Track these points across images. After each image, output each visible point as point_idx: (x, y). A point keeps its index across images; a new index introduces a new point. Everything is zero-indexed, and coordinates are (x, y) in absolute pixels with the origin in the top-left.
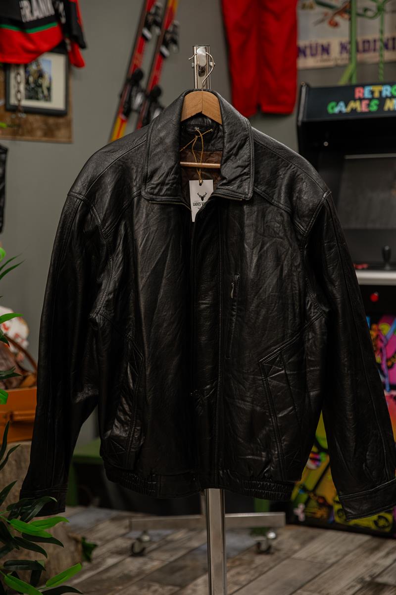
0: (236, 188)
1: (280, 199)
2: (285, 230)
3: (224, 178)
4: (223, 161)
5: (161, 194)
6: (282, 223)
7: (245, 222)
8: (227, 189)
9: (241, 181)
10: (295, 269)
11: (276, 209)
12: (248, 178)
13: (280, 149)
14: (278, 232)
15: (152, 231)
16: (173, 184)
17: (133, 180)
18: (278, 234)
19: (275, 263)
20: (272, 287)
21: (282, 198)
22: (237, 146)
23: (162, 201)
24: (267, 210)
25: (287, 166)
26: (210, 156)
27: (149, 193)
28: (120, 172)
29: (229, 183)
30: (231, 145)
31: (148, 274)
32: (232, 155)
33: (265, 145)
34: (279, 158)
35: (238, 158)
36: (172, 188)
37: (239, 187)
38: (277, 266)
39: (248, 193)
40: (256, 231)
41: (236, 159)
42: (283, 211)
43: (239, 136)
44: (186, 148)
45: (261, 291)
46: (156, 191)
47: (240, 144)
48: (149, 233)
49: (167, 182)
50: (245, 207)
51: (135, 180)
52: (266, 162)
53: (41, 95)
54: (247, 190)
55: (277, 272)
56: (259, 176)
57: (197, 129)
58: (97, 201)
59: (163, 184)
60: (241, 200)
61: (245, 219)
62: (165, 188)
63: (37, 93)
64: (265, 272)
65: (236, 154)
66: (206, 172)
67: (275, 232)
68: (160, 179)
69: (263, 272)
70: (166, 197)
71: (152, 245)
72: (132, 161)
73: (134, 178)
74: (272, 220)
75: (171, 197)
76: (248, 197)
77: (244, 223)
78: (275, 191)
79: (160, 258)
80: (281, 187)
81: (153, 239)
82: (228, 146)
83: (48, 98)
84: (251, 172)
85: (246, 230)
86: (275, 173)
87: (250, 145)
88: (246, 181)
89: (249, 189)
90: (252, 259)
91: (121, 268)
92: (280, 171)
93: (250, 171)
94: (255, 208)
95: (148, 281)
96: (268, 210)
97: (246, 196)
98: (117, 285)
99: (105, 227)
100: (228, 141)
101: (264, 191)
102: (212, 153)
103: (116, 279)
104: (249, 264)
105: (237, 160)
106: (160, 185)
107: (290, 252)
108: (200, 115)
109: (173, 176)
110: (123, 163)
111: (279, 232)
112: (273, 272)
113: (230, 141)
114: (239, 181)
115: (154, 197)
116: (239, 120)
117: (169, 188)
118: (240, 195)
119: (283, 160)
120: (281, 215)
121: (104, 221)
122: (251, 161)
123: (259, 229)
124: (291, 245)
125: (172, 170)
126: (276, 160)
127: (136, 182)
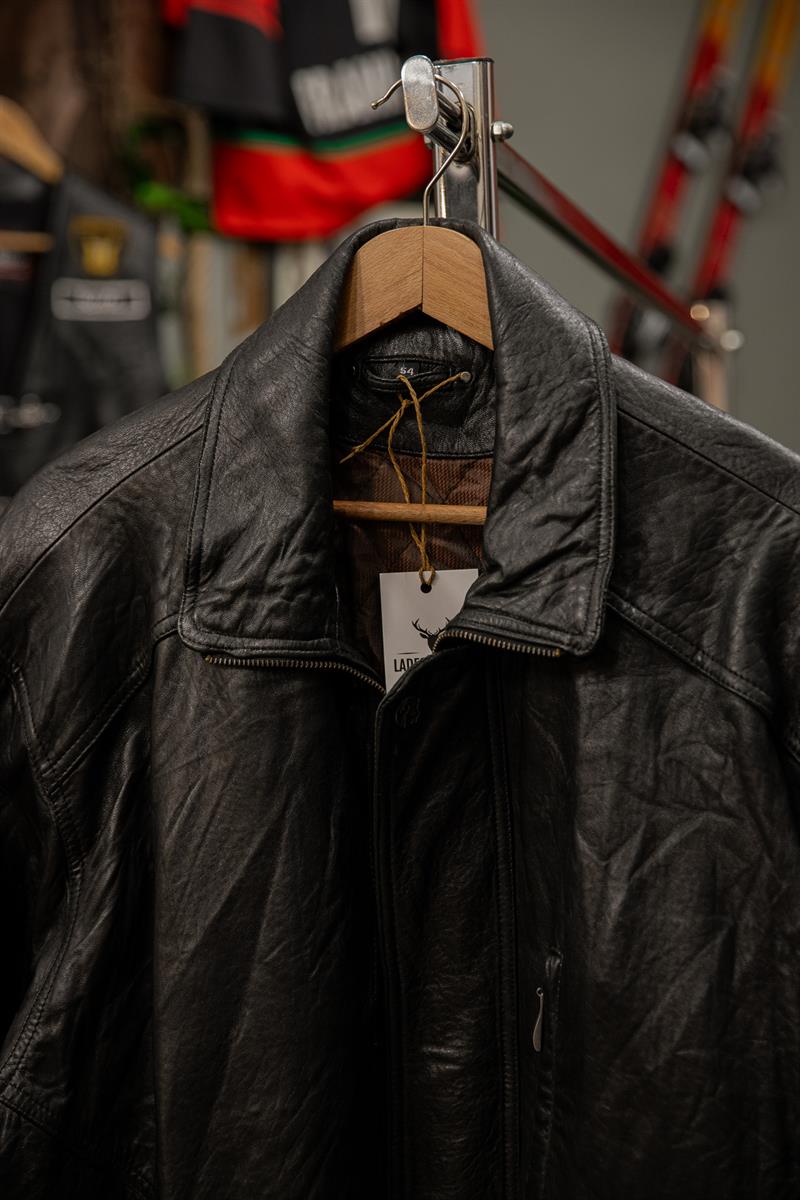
0: (538, 605)
1: (727, 650)
2: (744, 780)
3: (494, 567)
4: (494, 498)
5: (251, 628)
6: (731, 748)
7: (581, 741)
8: (499, 612)
9: (561, 577)
10: (787, 950)
12: (588, 565)
13: (732, 445)
14: (715, 787)
15: (216, 775)
16: (296, 589)
17: (159, 575)
18: (718, 796)
19: (699, 919)
20: (684, 1020)
21: (735, 647)
22: (548, 438)
23: (252, 657)
24: (671, 694)
25: (758, 515)
26: (462, 476)
27: (205, 625)
28: (118, 545)
29: (514, 583)
30: (523, 431)
31: (191, 945)
32: (526, 472)
33: (669, 429)
34: (724, 481)
35: (551, 483)
36: (293, 604)
37: (549, 602)
38: (709, 931)
39: (586, 624)
40: (624, 784)
41: (544, 485)
42: (737, 703)
43: (556, 396)
44: (367, 448)
45: (637, 1037)
46: (232, 615)
47: (560, 428)
48: (206, 779)
49: (271, 580)
50: (580, 682)
51: (165, 574)
52: (671, 498)
54: (580, 615)
55: (709, 958)
56: (640, 555)
57: (405, 373)
58: (32, 653)
59: (256, 588)
60: (557, 653)
61: (582, 732)
62: (267, 603)
64: (655, 959)
65: (545, 470)
66: (448, 538)
67: (705, 787)
68: (247, 572)
69: (651, 954)
70: (268, 642)
71: (212, 829)
72: (158, 504)
73: (163, 567)
74: (693, 738)
75: (290, 642)
76: (583, 641)
77: (576, 748)
78: (705, 616)
79: (241, 881)
80: (731, 599)
81: (218, 805)
82: (514, 436)
84: (603, 541)
85: (585, 775)
86: (706, 541)
87: (600, 431)
88: (583, 575)
89: (588, 611)
90: (603, 900)
91: (105, 914)
92: (729, 535)
93: (596, 534)
94: (622, 688)
95: (192, 972)
96: (678, 695)
97: (578, 639)
98: (84, 980)
99: (52, 755)
100: (514, 415)
102: (470, 466)
103: (83, 958)
104: (591, 922)
105: (548, 493)
106: (246, 593)
107: (763, 875)
108: (415, 320)
109: (297, 559)
110: (127, 511)
111: (721, 788)
112: (691, 959)
113: (520, 418)
114: (550, 577)
115: (223, 641)
116: (561, 330)
117: (279, 605)
118: (553, 633)
119: (740, 492)
120: (730, 715)
121: (48, 730)
122: (603, 495)
123: (633, 771)
124: (769, 847)
125: (291, 536)
126: (713, 490)
127: (167, 580)
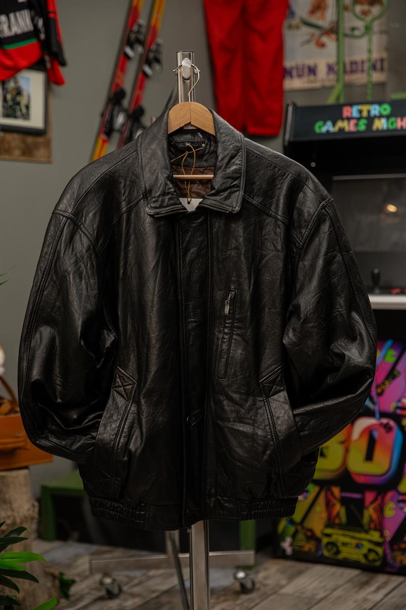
1: (278, 210)
6: (280, 235)
9: (230, 193)
11: (274, 220)
17: (122, 195)
18: (277, 247)
21: (280, 209)
22: (230, 155)
24: (264, 222)
25: (284, 175)
29: (218, 193)
33: (260, 154)
34: (275, 167)
42: (281, 223)
43: (232, 146)
47: (233, 154)
51: (124, 194)
52: (262, 172)
53: (19, 113)
58: (85, 218)
63: (15, 111)
67: (273, 245)
69: (262, 288)
72: (120, 175)
73: (123, 192)
74: (270, 233)
76: (236, 210)
78: (272, 202)
80: (279, 197)
83: (26, 116)
84: (241, 185)
86: (272, 183)
87: (242, 155)
92: (277, 181)
96: (266, 222)
97: (234, 209)
101: (261, 203)
110: (111, 177)
119: (279, 170)
120: (280, 227)
123: (256, 242)
126: (272, 169)
127: (125, 196)
